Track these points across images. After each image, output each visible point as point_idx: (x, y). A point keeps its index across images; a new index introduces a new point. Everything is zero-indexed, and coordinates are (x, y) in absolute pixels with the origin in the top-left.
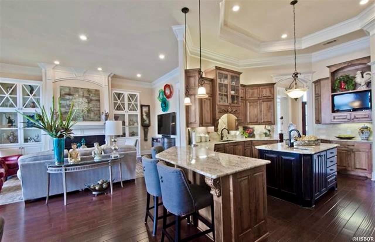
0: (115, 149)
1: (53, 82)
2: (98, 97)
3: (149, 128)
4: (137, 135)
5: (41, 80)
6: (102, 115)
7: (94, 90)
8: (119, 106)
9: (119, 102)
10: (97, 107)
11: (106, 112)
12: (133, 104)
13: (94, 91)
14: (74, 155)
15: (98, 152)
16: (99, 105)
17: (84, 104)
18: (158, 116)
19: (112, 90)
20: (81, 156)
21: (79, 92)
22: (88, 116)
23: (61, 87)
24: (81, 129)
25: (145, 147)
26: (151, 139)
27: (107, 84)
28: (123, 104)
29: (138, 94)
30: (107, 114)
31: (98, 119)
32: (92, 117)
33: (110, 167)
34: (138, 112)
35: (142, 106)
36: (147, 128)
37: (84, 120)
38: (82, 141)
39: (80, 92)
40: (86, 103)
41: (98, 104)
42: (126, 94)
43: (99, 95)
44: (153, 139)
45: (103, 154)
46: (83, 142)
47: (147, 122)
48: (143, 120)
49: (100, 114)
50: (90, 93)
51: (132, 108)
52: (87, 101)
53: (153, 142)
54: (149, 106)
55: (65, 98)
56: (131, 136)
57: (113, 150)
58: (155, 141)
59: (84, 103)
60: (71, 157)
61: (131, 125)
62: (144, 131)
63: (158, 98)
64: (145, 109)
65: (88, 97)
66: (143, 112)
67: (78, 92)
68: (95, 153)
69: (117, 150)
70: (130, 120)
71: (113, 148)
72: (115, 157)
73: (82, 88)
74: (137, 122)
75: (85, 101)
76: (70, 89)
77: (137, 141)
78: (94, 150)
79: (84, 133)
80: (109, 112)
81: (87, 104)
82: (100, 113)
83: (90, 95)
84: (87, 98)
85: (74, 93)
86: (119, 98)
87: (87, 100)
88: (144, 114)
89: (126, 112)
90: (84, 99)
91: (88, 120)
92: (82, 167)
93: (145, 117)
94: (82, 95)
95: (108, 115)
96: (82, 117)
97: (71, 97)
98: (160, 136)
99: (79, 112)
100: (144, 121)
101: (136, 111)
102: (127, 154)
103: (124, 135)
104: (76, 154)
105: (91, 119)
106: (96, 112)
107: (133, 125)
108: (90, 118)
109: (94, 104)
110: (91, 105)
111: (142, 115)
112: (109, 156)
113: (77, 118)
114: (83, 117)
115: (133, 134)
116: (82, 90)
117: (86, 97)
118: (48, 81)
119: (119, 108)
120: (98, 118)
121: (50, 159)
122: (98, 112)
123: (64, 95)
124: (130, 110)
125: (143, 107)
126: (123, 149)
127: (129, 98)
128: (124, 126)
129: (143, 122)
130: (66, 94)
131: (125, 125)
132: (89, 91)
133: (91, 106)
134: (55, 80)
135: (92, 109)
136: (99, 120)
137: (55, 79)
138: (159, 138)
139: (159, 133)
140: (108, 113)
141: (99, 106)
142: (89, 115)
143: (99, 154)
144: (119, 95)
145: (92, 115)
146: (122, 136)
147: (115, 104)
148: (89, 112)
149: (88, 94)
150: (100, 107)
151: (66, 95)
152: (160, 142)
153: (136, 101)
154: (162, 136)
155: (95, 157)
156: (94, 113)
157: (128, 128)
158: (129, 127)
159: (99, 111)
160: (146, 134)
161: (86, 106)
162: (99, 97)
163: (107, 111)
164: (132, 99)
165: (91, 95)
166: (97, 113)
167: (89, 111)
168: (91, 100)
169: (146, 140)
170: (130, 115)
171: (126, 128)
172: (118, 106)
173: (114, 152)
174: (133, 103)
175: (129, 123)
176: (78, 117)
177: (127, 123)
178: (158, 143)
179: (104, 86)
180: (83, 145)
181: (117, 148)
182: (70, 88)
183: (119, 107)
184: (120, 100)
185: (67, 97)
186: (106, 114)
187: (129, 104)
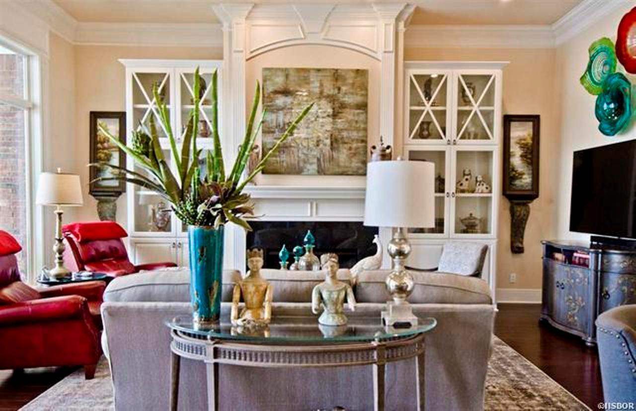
0: (401, 289)
1: (247, 60)
2: (362, 95)
3: (534, 205)
4: (485, 231)
5: (221, 58)
6: (372, 153)
7: (352, 70)
8: (427, 124)
9: (428, 107)
10: (358, 130)
11: (385, 146)
12: (476, 114)
13: (353, 75)
14: (252, 298)
15: (335, 295)
16: (366, 123)
17: (321, 120)
18: (578, 155)
19: (406, 67)
20: (275, 300)
21: (308, 83)
22: (332, 159)
23: (267, 73)
24: (311, 201)
25: (513, 276)
26: (542, 250)
27: (391, 48)
28: (442, 115)
29: (497, 74)
30: (388, 151)
31: (359, 168)
32: (342, 164)
33: (375, 368)
34: (494, 144)
35: (508, 120)
36: (525, 205)
37: (321, 172)
38: (306, 240)
39: (313, 82)
40: (328, 116)
41: (362, 117)
42: (453, 77)
43: (364, 87)
44: (551, 250)
45: (351, 304)
46: (309, 242)
47: (527, 180)
48: (509, 175)
49: (366, 152)
50: (339, 84)
51: (472, 129)
52: (330, 111)
53: (551, 262)
54: (535, 120)
55: (276, 105)
56: (465, 232)
57: (392, 294)
58: (559, 256)
59: (323, 117)
60: (242, 300)
61: (463, 191)
62: (513, 213)
63: (582, 78)
64: (521, 132)
65: (333, 96)
66: (512, 141)
67: (306, 81)
68: (321, 298)
69: (410, 292)
70: (462, 174)
71: (392, 284)
72: (397, 326)
73: (319, 70)
74: (487, 181)
75: (325, 112)
76: (287, 76)
77: (485, 250)
78: (321, 284)
79: (320, 214)
80: (392, 145)
81: (331, 120)
82: (366, 147)
83: (339, 89)
84: (332, 99)
85: (298, 88)
86: (428, 95)
87: (330, 105)
88: (516, 151)
89: (449, 143)
90: (323, 102)
91: (331, 171)
92: (267, 354)
93: (517, 161)
94: (317, 90)
95: (390, 153)
96: (315, 160)
97: (289, 100)
98: (585, 239)
99: (308, 148)
100: (514, 178)
101: (487, 138)
102: (452, 315)
103: (439, 226)
104: (262, 289)
105: (340, 170)
106: (354, 145)
107: (473, 192)
108: (339, 166)
109: (350, 117)
110: (340, 123)
111: (506, 154)
112: (375, 317)
113: (301, 164)
114: (319, 160)
115: (468, 226)
116: (320, 74)
117: (328, 96)
118: (234, 55)
119: (425, 132)
120: (360, 165)
121: (183, 300)
122: (360, 145)
123: (272, 96)
124: (463, 137)
125: (514, 125)
126: (435, 292)
127: (462, 91)
128: (439, 195)
129: (508, 183)
130: (276, 92)
131: (442, 191)
132: (337, 75)
133: (340, 126)
134: (252, 52)
135: (345, 134)
136: (361, 171)
137: (252, 50)
138: (582, 249)
139: (575, 226)
140: (388, 147)
141: (362, 126)
142: (335, 155)
143: (335, 303)
144: (428, 84)
145: (342, 156)
146: (432, 231)
147: (414, 115)
148: (335, 145)
149: (334, 87)
150: (365, 130)
151: (277, 95)
152: (584, 264)
153: (489, 99)
154: (593, 239)
155: (320, 312)
156: (350, 149)
157: (453, 200)
158: (457, 199)
159: (364, 141)
160: (517, 227)
161: (328, 127)
162: (366, 95)
163: (388, 141)
164: (473, 96)
165: (344, 88)
166: (357, 148)
167: (335, 142)
168: (343, 106)
169: (517, 250)
170: (461, 155)
171: (446, 199)
172: (423, 123)
173: (397, 300)
174: (475, 107)
175: (460, 184)
176: (305, 162)
177: (450, 185)
178: (579, 271)
179: (380, 56)
180: (307, 253)
181: (409, 284)
182: (286, 72)
183: (425, 126)
184: (432, 101)
185: (280, 101)
186: (384, 150)
187: (462, 115)
